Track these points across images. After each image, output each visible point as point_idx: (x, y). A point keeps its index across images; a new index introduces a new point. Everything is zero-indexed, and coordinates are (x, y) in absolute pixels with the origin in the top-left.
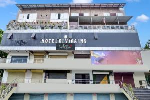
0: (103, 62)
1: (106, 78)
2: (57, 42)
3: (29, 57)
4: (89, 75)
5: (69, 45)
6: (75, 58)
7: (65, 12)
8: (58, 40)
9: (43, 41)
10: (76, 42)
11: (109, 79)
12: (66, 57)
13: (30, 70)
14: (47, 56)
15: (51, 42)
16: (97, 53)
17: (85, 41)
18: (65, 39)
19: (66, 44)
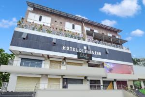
0: (112, 71)
1: (111, 83)
2: (77, 51)
3: (43, 62)
4: (100, 81)
5: (88, 55)
6: (89, 66)
7: (79, 24)
8: (78, 49)
9: (64, 48)
10: (93, 53)
11: (113, 84)
12: (81, 65)
13: (47, 75)
14: (65, 63)
15: (72, 49)
16: (108, 64)
17: (100, 54)
18: (84, 49)
19: (85, 54)
